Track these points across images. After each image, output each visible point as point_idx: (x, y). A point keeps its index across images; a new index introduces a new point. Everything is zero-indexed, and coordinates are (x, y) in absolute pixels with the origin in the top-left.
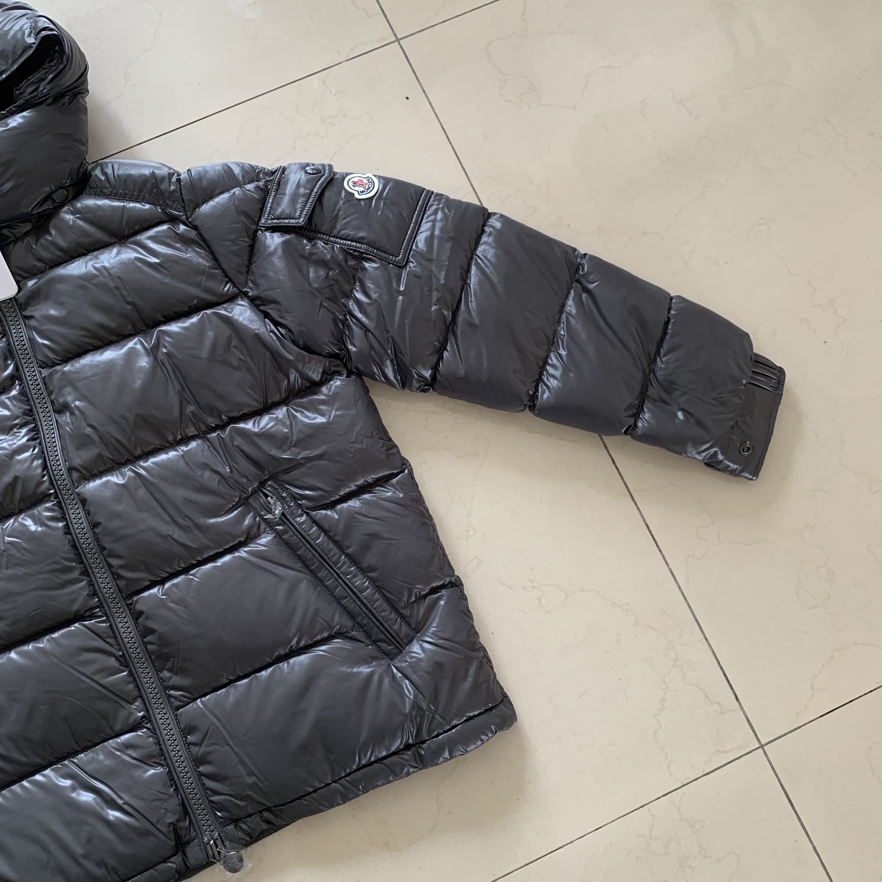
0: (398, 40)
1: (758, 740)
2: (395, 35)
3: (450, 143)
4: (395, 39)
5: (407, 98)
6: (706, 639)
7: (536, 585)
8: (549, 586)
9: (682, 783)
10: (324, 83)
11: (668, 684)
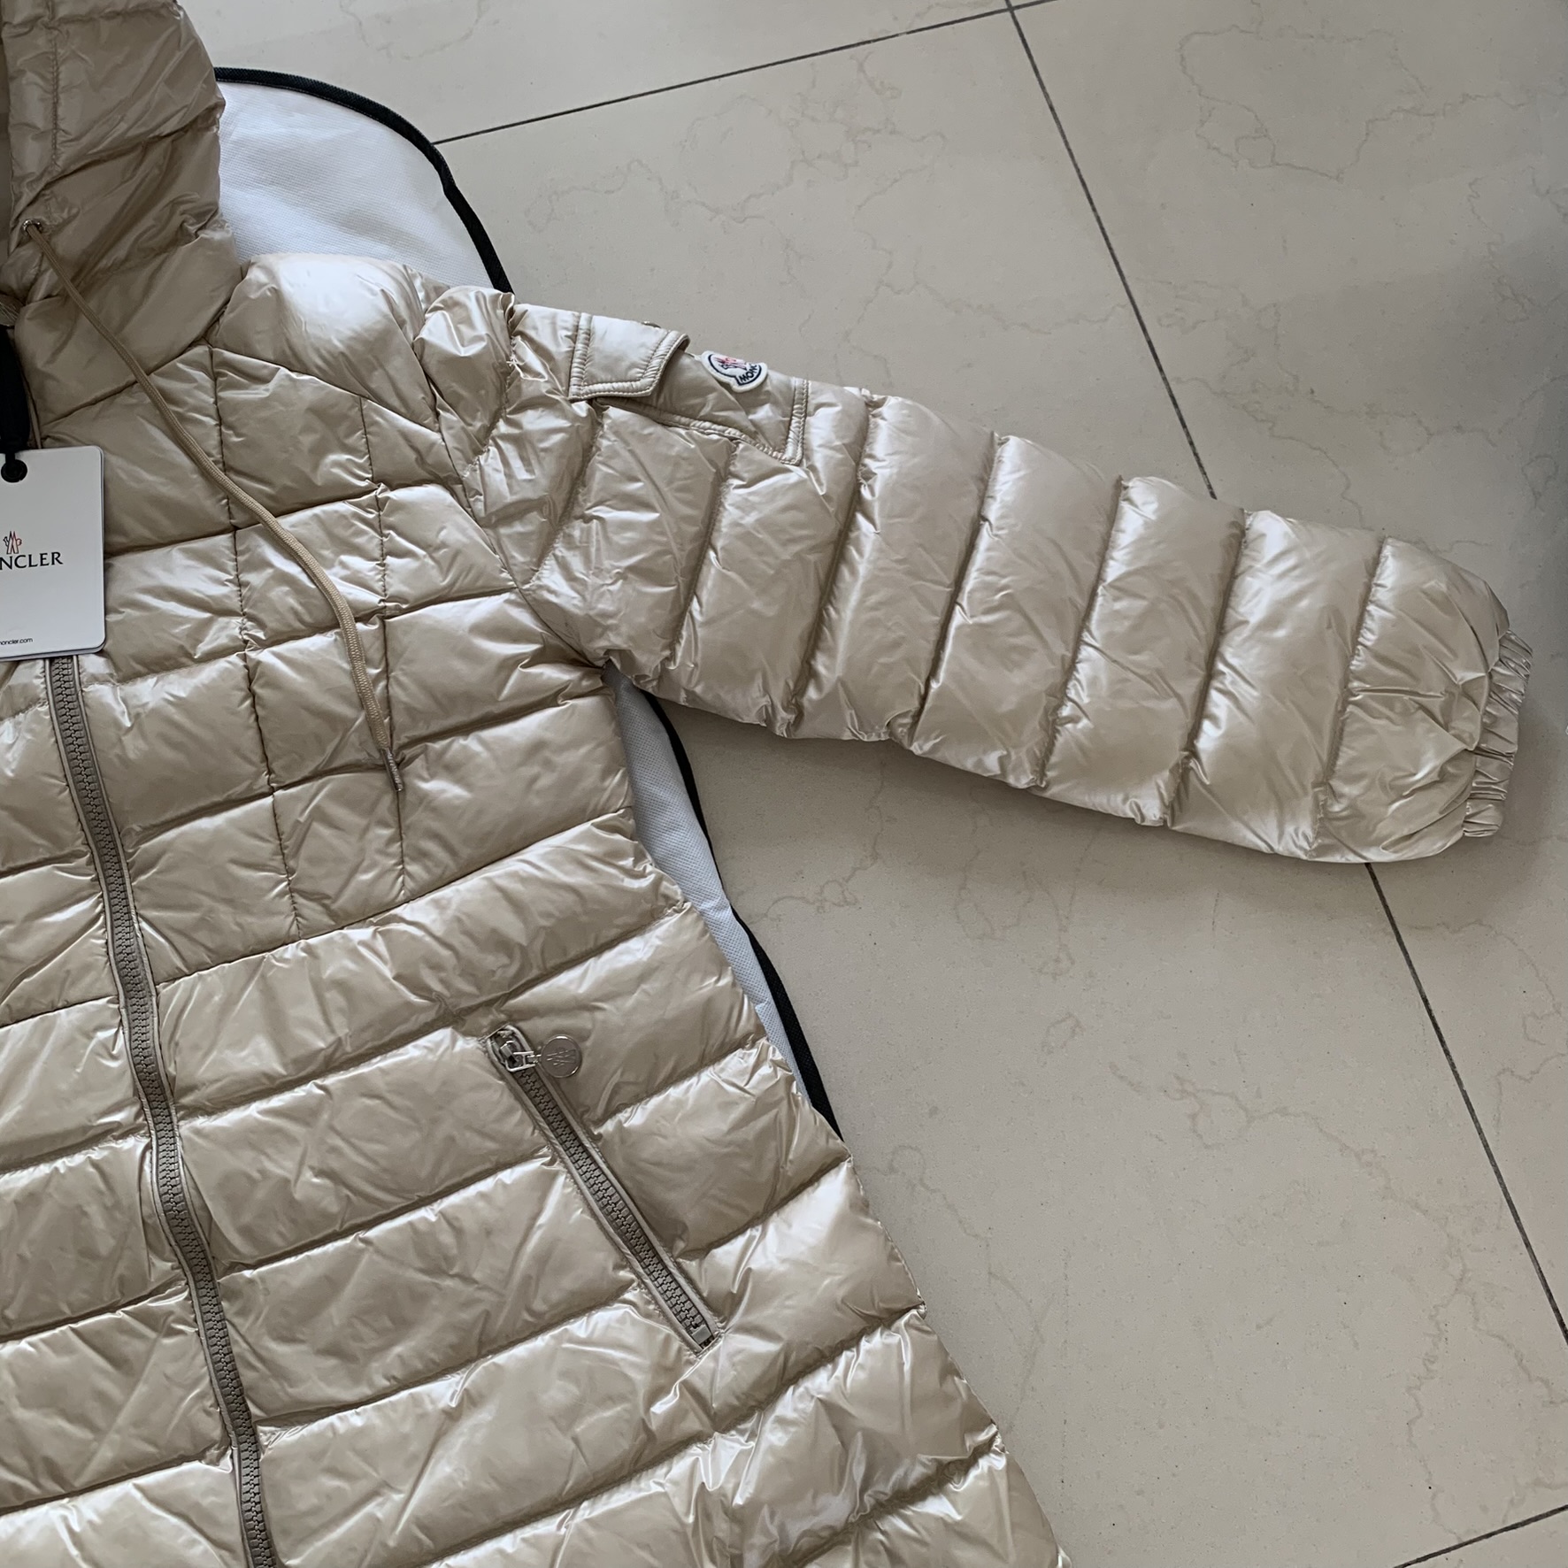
6: (1528, 1245)
7: (1190, 1089)
8: (1215, 1093)
9: (1459, 1538)
11: (1442, 1326)
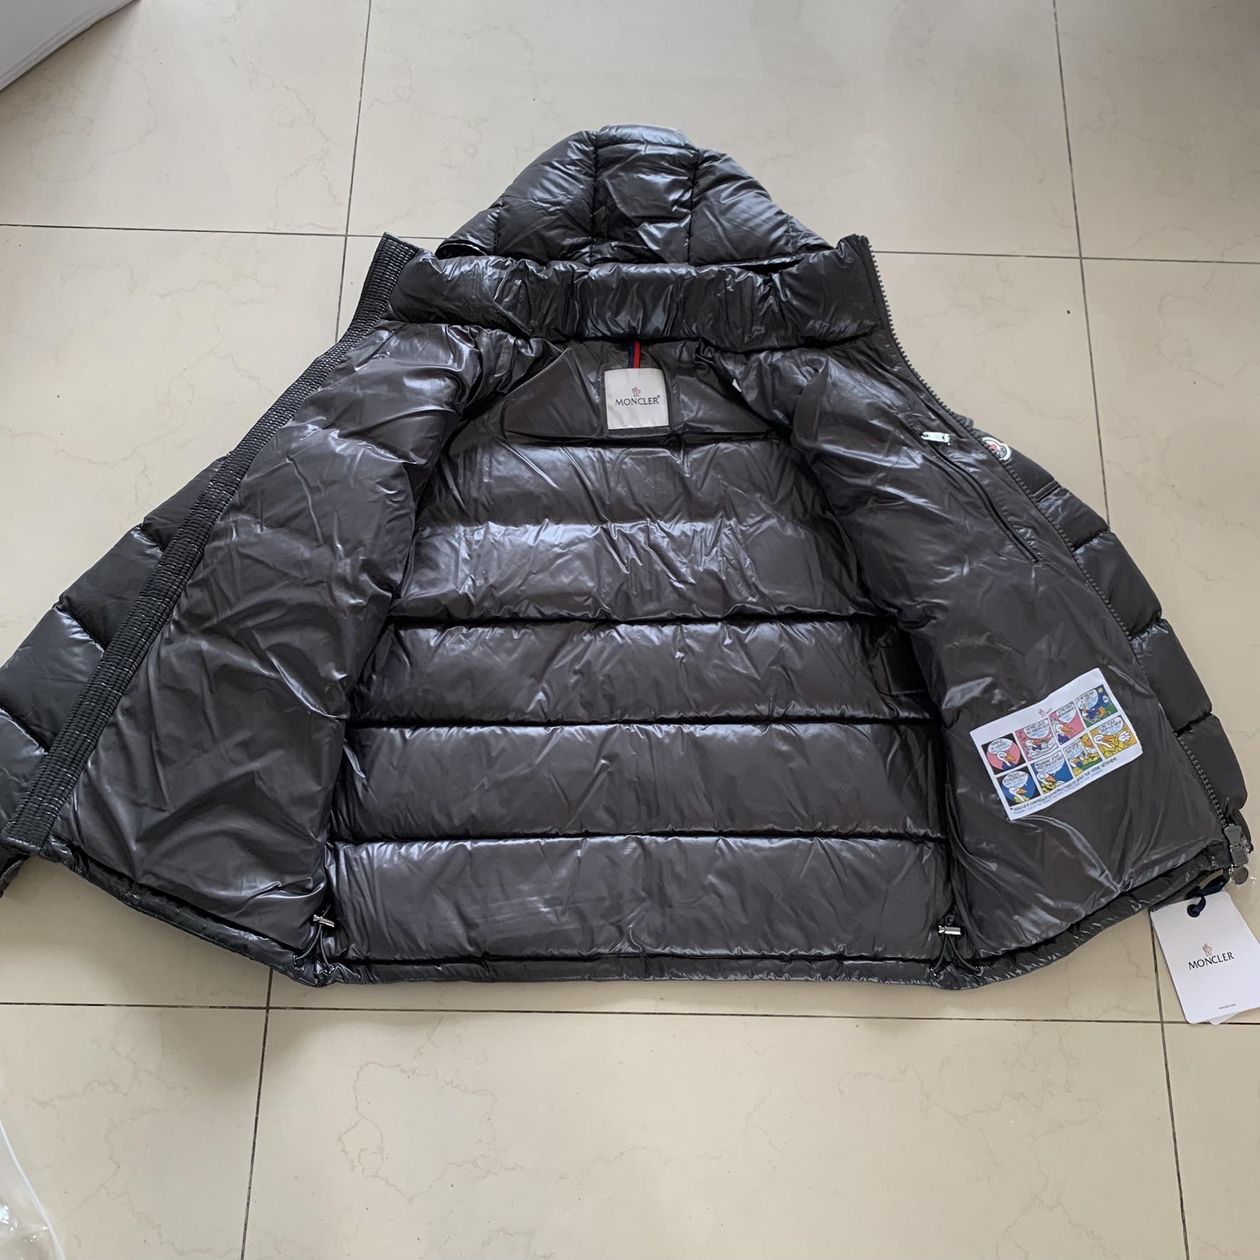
0: (1081, 258)
1: (1161, 1016)
2: (1080, 253)
3: (1092, 368)
4: (1078, 256)
5: (1069, 312)
10: (998, 268)
